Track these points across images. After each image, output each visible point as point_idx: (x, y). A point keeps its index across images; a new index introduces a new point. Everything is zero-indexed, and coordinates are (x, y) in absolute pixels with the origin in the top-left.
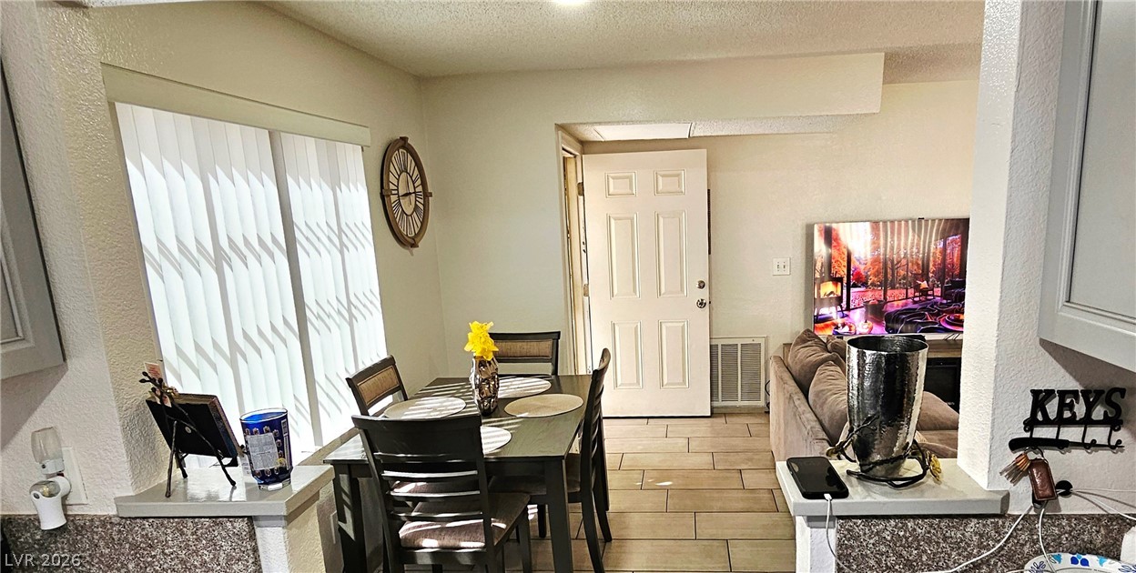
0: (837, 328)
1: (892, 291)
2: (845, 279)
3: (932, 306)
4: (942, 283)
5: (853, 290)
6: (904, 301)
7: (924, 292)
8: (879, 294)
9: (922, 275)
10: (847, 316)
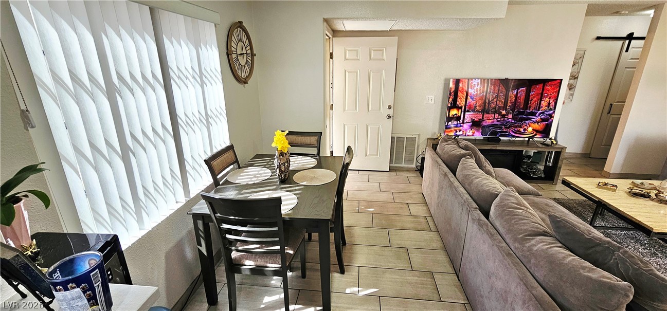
0: (457, 132)
1: (487, 115)
2: (463, 108)
3: (506, 123)
4: (513, 112)
5: (466, 113)
6: (492, 120)
7: (503, 116)
8: (480, 116)
9: (503, 107)
10: (462, 126)
